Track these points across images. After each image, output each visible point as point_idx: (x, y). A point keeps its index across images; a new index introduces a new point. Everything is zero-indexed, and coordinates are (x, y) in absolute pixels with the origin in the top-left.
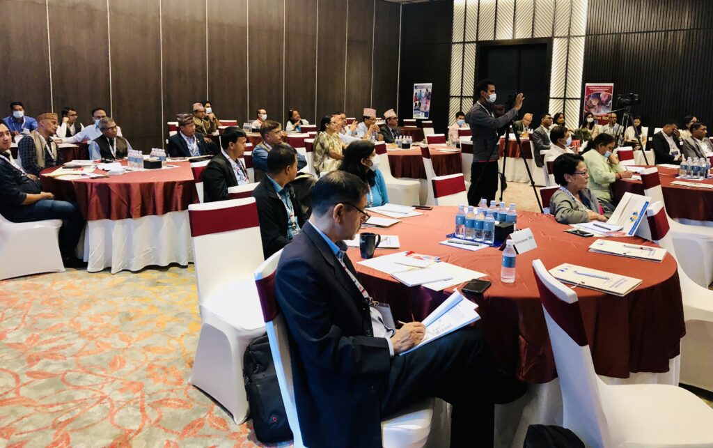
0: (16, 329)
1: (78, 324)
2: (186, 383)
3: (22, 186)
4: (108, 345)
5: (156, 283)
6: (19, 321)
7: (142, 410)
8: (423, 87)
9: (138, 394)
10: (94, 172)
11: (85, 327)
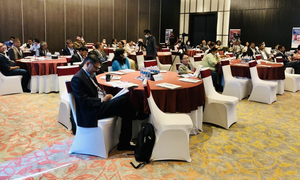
0: (6, 108)
1: (26, 107)
2: (56, 121)
3: (9, 64)
4: (34, 112)
5: (54, 97)
6: (7, 106)
7: (42, 127)
8: (169, 31)
9: (41, 124)
10: (34, 60)
11: (27, 108)
